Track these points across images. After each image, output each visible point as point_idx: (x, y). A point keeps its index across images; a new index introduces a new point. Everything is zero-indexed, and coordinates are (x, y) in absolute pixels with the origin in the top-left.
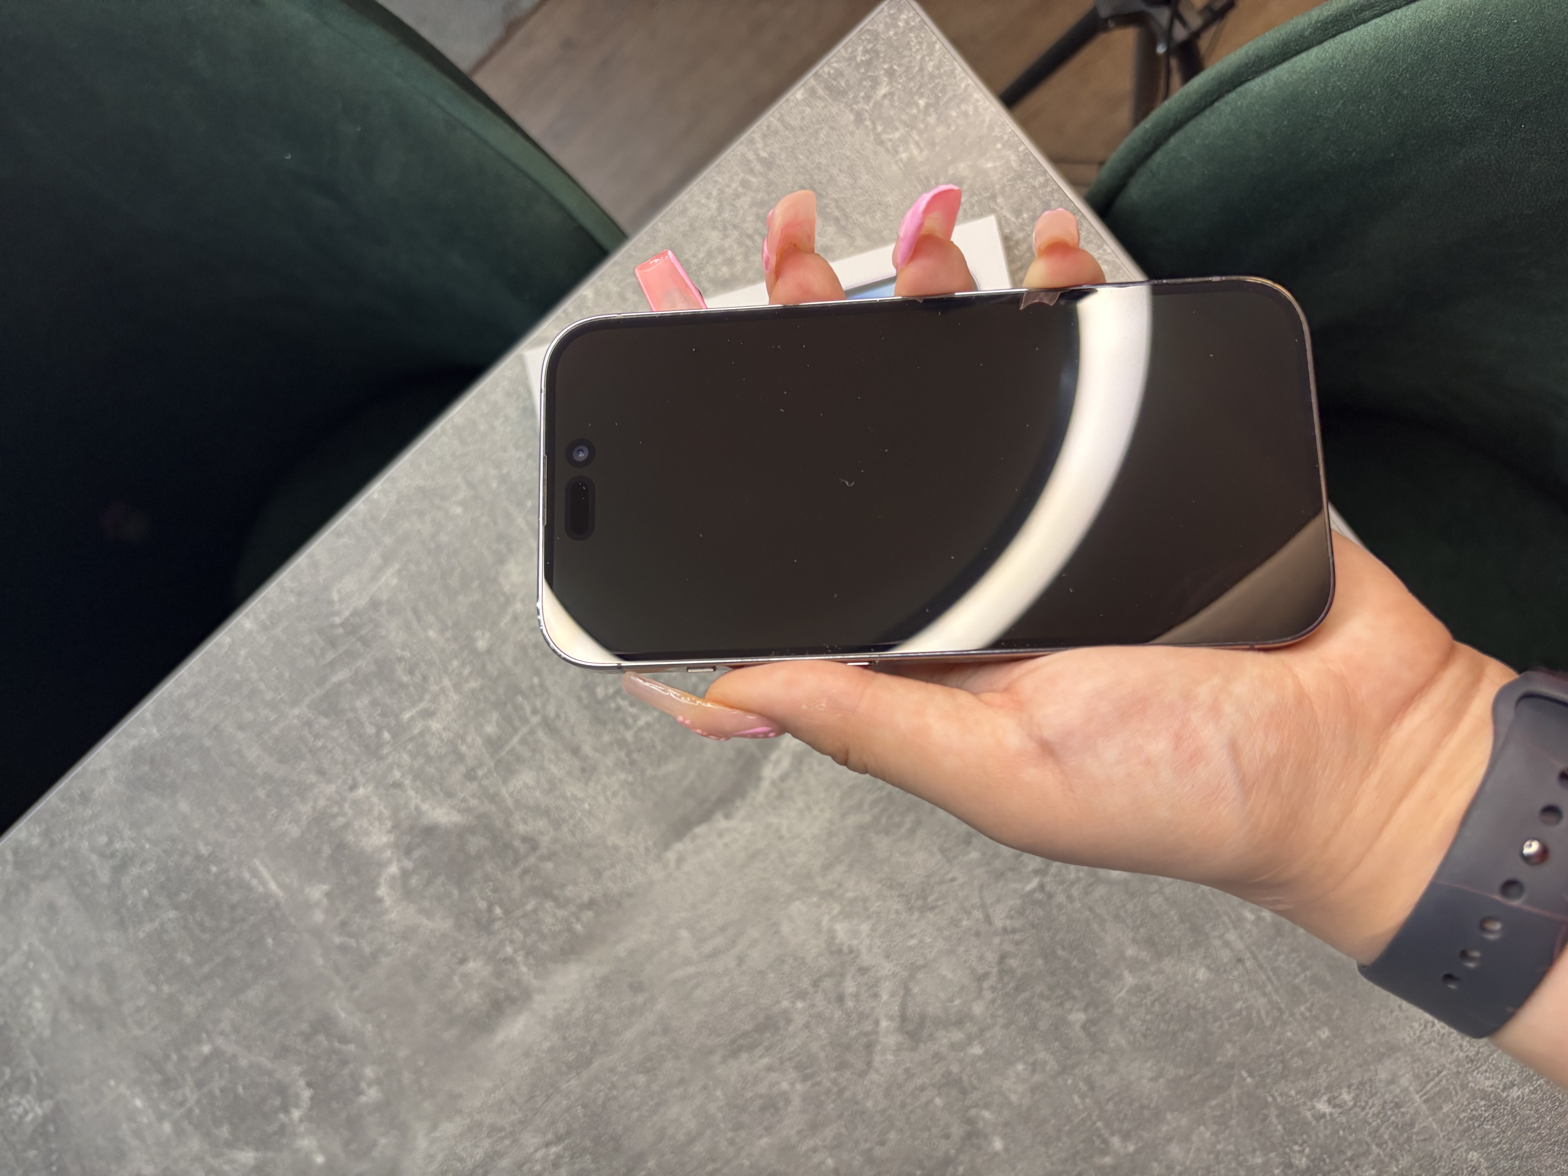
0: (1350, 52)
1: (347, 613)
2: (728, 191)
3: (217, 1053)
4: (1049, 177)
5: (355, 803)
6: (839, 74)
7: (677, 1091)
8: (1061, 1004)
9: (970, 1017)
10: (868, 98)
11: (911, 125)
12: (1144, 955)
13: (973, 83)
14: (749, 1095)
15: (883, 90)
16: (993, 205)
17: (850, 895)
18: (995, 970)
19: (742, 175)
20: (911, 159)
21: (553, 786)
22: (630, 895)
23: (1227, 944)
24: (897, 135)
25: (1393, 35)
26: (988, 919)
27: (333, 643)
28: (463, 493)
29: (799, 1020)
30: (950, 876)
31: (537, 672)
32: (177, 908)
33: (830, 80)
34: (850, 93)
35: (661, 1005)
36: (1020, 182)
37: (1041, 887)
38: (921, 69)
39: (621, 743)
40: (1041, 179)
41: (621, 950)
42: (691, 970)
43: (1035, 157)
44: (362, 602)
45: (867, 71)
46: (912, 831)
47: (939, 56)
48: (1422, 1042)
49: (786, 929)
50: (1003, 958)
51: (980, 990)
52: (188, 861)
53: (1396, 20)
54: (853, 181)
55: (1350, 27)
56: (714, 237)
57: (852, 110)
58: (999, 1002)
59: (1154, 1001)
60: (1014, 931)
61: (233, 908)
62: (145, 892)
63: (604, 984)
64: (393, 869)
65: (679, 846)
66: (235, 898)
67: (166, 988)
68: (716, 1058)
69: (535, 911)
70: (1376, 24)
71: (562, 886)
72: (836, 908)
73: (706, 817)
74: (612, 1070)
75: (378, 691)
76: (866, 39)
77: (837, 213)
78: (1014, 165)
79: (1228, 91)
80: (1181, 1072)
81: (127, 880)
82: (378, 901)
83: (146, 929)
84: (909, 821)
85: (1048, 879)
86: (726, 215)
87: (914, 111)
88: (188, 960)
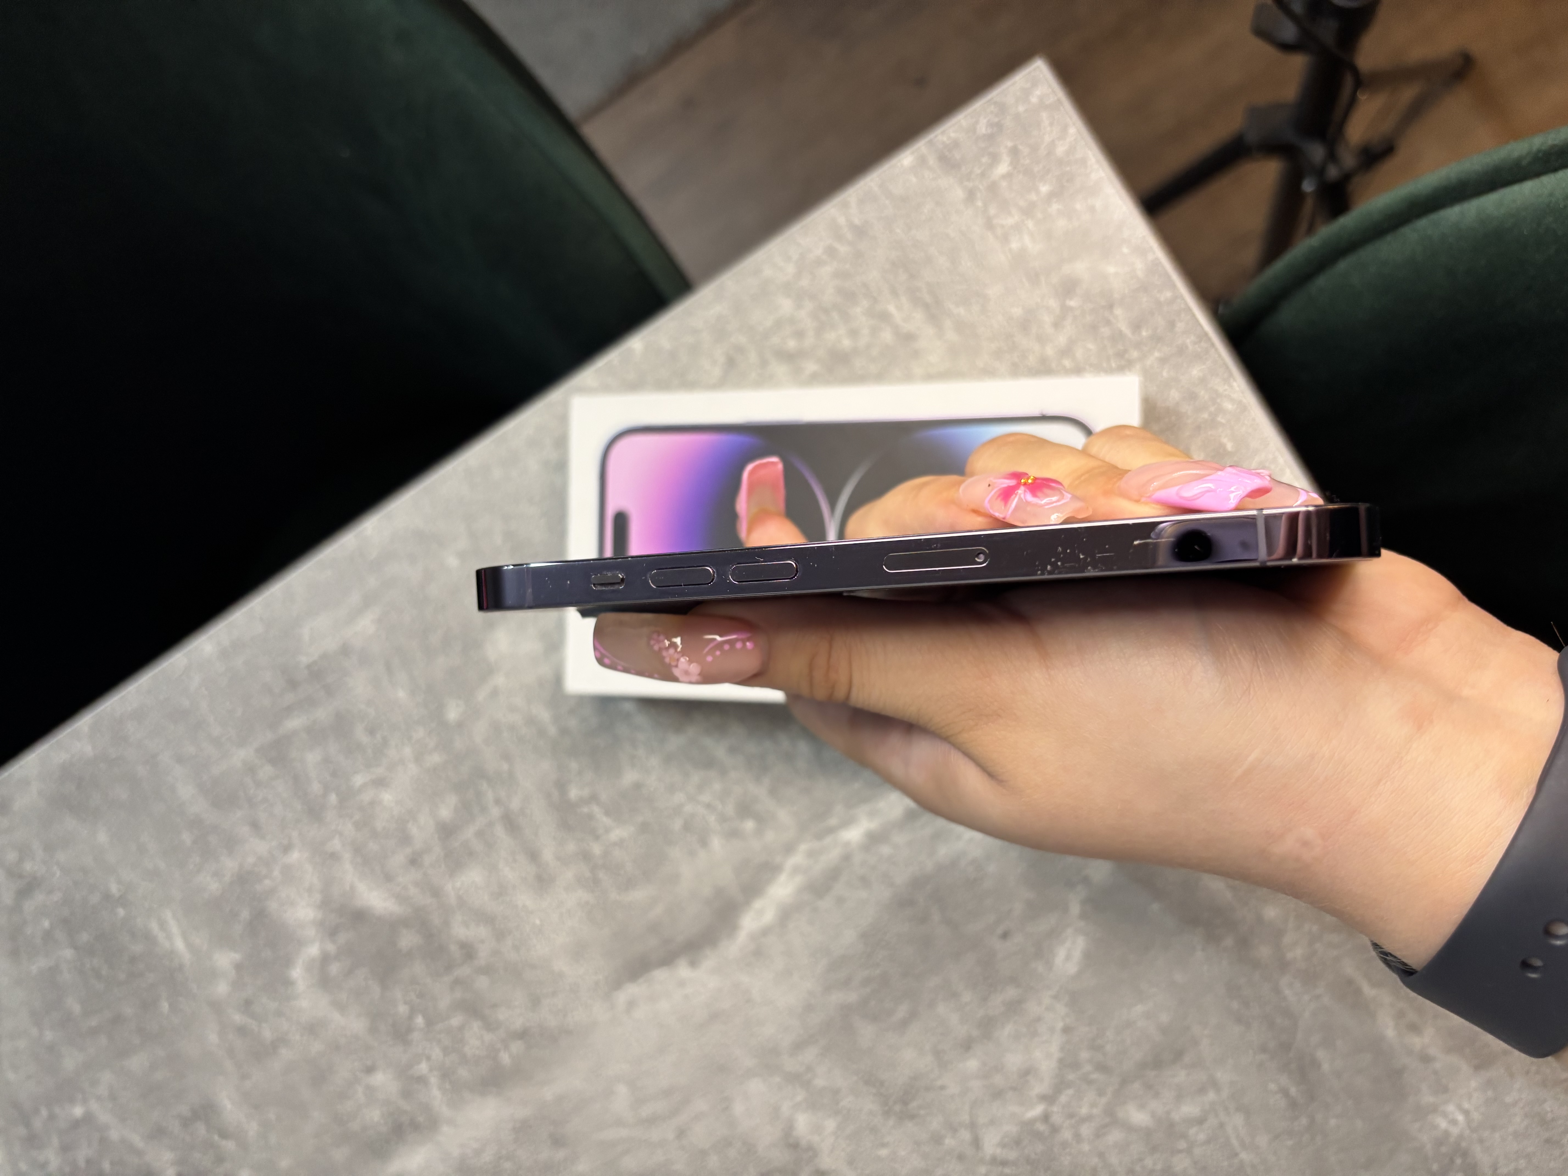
1: (315, 656)
2: (811, 257)
3: (88, 1119)
5: (286, 869)
6: (956, 144)
10: (983, 175)
11: (1028, 211)
15: (1003, 168)
16: (1108, 315)
17: (820, 1083)
19: (829, 241)
20: (1023, 250)
21: (501, 892)
22: (569, 1033)
24: (1010, 221)
26: (976, 1143)
27: (293, 684)
30: (939, 1083)
31: (506, 757)
32: (76, 948)
33: (945, 150)
34: (964, 168)
35: (583, 1166)
36: (1144, 294)
37: (1046, 1117)
38: (1050, 153)
39: (586, 856)
40: (1168, 294)
41: (548, 1093)
42: (624, 1133)
44: (331, 644)
45: (987, 146)
46: (904, 1024)
47: (1072, 141)
49: (738, 1108)
52: (95, 899)
54: (953, 266)
56: (786, 306)
57: (963, 187)
60: (1004, 1163)
61: (133, 960)
62: (46, 924)
63: (523, 1130)
64: (313, 950)
65: (632, 990)
66: (137, 948)
67: (49, 1036)
69: (461, 1028)
71: (495, 1006)
72: (800, 1096)
73: (668, 960)
75: (333, 748)
76: (992, 112)
77: (928, 299)
78: (1140, 274)
81: (29, 906)
82: (289, 983)
83: (40, 964)
84: (902, 1011)
85: (1055, 1109)
86: (805, 282)
87: (1033, 197)
88: (76, 1008)
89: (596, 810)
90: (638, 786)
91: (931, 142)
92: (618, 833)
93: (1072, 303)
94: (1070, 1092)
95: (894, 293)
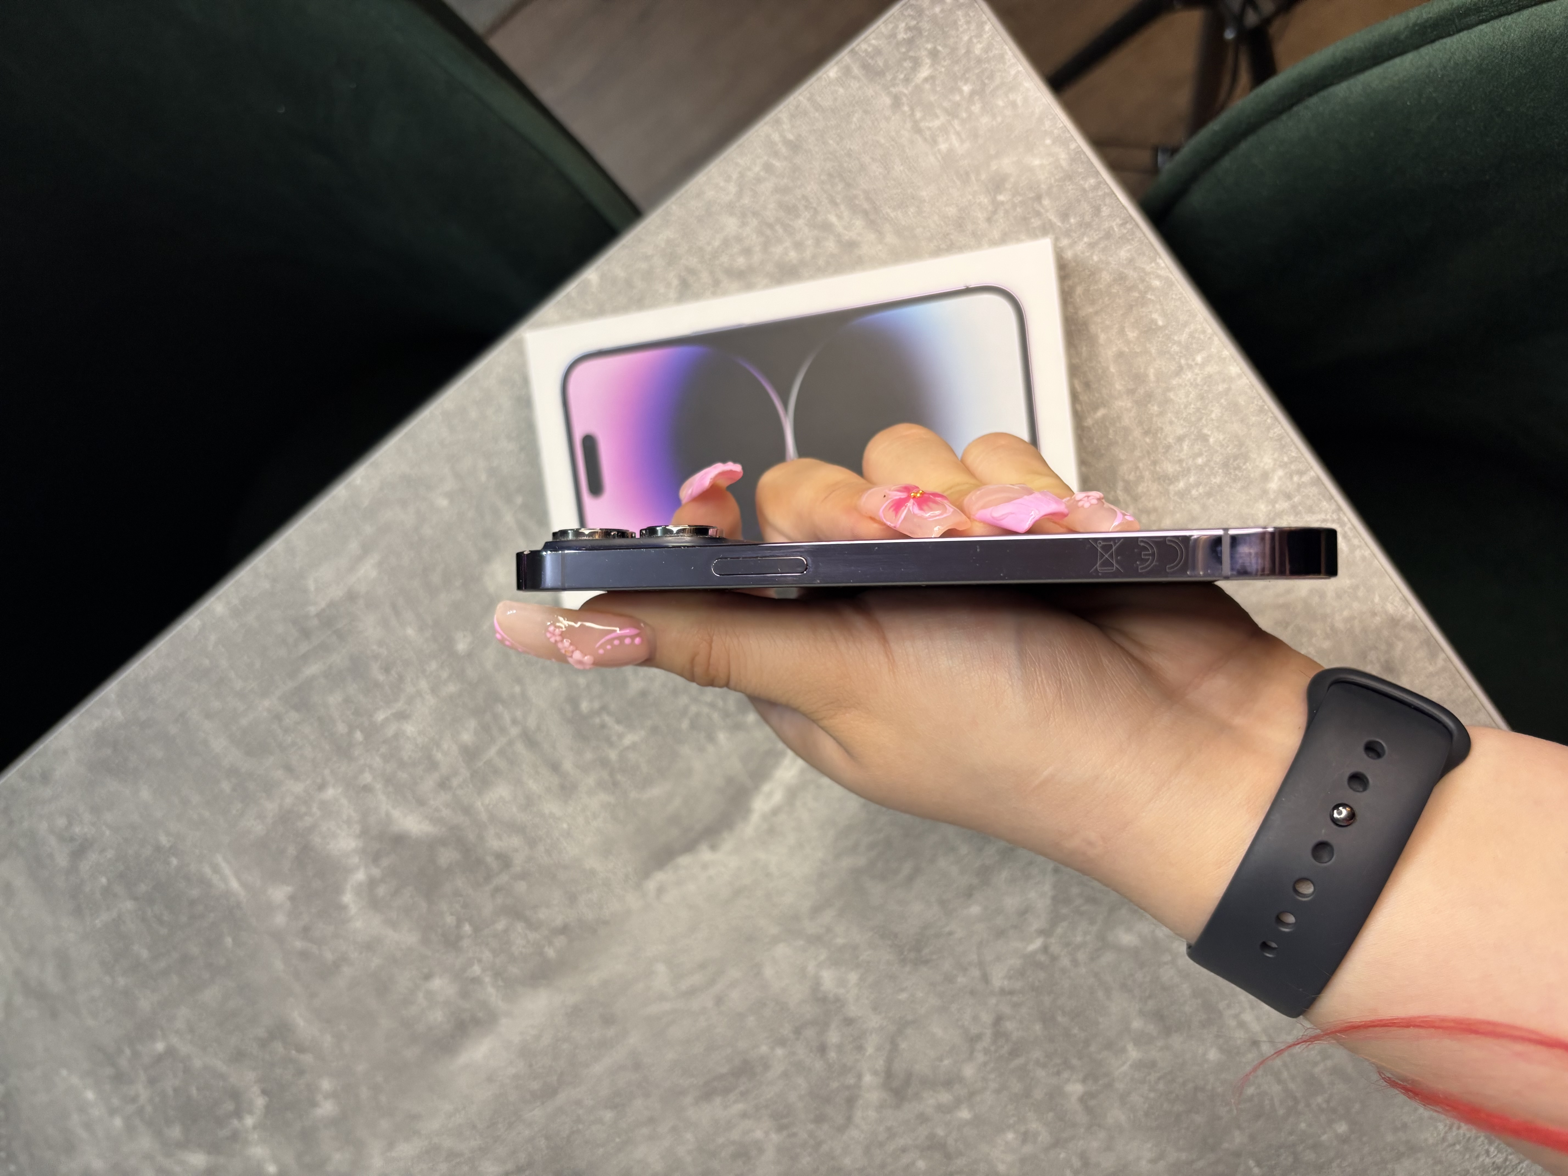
0: (1450, 61)
1: (323, 604)
2: (750, 174)
3: (171, 1052)
4: (1102, 179)
5: (323, 805)
6: (878, 52)
7: (645, 1131)
8: (1058, 1073)
9: (960, 1079)
10: (907, 80)
11: (953, 113)
12: (1152, 1029)
13: (1023, 71)
14: (721, 1140)
15: (925, 72)
16: (1037, 206)
17: (840, 941)
18: (989, 1033)
19: (766, 158)
20: (951, 150)
21: (529, 802)
22: (606, 923)
23: (1242, 1025)
24: (936, 123)
25: (1500, 44)
26: (985, 979)
27: (306, 634)
28: (450, 485)
29: (778, 1068)
30: (947, 929)
31: (519, 680)
32: (136, 899)
33: (867, 58)
34: (887, 74)
35: (634, 1040)
36: (1069, 183)
37: (1045, 949)
38: (968, 52)
39: (604, 762)
40: (1092, 181)
41: (594, 979)
42: (667, 1006)
43: (1088, 157)
44: (337, 592)
45: (908, 51)
46: (910, 879)
47: (988, 38)
48: (1445, 1144)
49: (769, 972)
50: (998, 1020)
51: (972, 1052)
52: (147, 851)
53: (1504, 27)
54: (886, 172)
55: (1452, 33)
56: (731, 224)
57: (889, 93)
58: (992, 1065)
59: (1159, 1079)
60: (1011, 993)
61: (192, 903)
62: (104, 880)
63: (575, 1014)
64: (360, 876)
65: (660, 877)
66: (195, 893)
67: (122, 981)
68: (688, 1100)
69: (506, 931)
70: (1481, 30)
71: (535, 907)
72: (823, 955)
73: (690, 847)
74: (579, 1103)
75: (352, 688)
76: (909, 15)
77: (866, 206)
78: (1064, 163)
79: (1310, 95)
80: (1184, 1156)
81: (85, 866)
82: (343, 908)
83: (103, 918)
84: (907, 868)
85: (1053, 940)
86: (746, 200)
87: (957, 98)
88: (145, 954)
89: (607, 719)
90: (644, 694)
91: (852, 51)
92: (629, 739)
93: (1001, 198)
94: (1065, 924)
95: (833, 202)
